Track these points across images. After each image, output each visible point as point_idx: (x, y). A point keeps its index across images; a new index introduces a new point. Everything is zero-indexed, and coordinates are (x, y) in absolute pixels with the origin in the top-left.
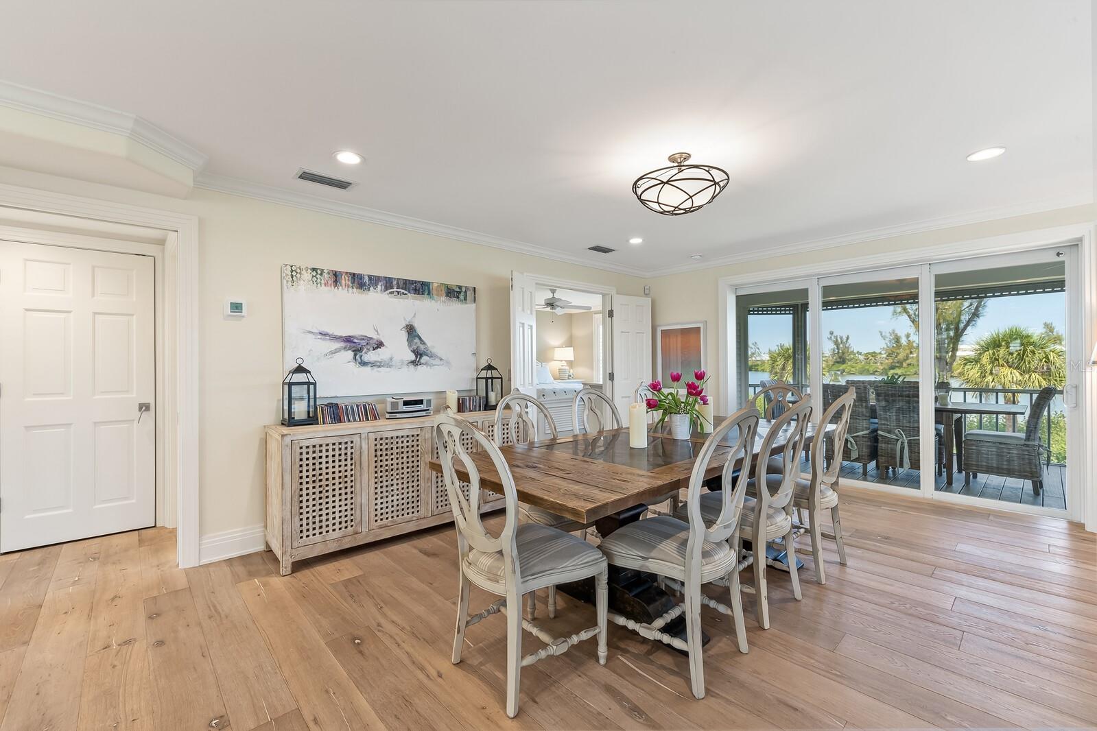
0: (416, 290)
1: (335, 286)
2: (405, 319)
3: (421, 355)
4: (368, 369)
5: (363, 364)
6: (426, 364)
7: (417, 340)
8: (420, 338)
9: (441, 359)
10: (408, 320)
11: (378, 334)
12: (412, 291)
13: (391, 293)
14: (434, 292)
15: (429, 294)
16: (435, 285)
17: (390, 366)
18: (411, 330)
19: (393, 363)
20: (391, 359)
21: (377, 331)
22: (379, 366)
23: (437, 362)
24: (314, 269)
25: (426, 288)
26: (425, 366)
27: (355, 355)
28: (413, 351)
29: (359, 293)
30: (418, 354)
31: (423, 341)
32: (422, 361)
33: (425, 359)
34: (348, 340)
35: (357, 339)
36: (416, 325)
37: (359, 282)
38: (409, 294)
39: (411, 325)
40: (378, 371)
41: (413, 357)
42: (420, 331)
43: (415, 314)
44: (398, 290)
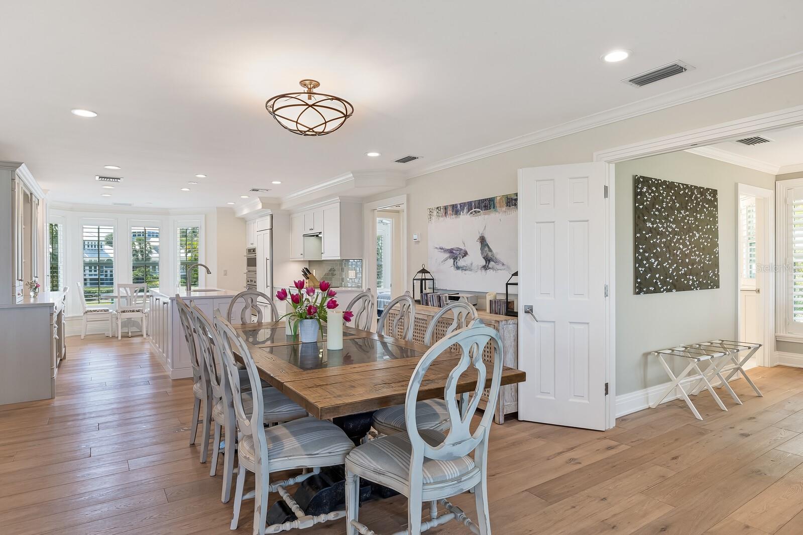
0: (485, 206)
1: (446, 216)
2: (479, 232)
3: (489, 261)
4: (459, 271)
5: (458, 268)
6: (492, 268)
7: (486, 249)
8: (489, 247)
9: (503, 264)
10: (481, 233)
11: (465, 246)
12: (483, 209)
13: (471, 213)
14: (497, 205)
15: (494, 208)
16: (498, 198)
17: (471, 270)
18: (483, 240)
19: (473, 268)
20: (472, 264)
21: (464, 244)
22: (465, 270)
23: (500, 266)
24: (437, 208)
25: (492, 203)
26: (492, 271)
27: (454, 262)
28: (484, 258)
29: (456, 217)
30: (488, 260)
31: (490, 249)
32: (490, 266)
33: (492, 263)
34: (451, 251)
35: (455, 251)
36: (486, 236)
37: (456, 210)
38: (481, 211)
39: (483, 237)
40: (465, 274)
41: (483, 263)
42: (489, 240)
43: (485, 227)
44: (475, 210)
